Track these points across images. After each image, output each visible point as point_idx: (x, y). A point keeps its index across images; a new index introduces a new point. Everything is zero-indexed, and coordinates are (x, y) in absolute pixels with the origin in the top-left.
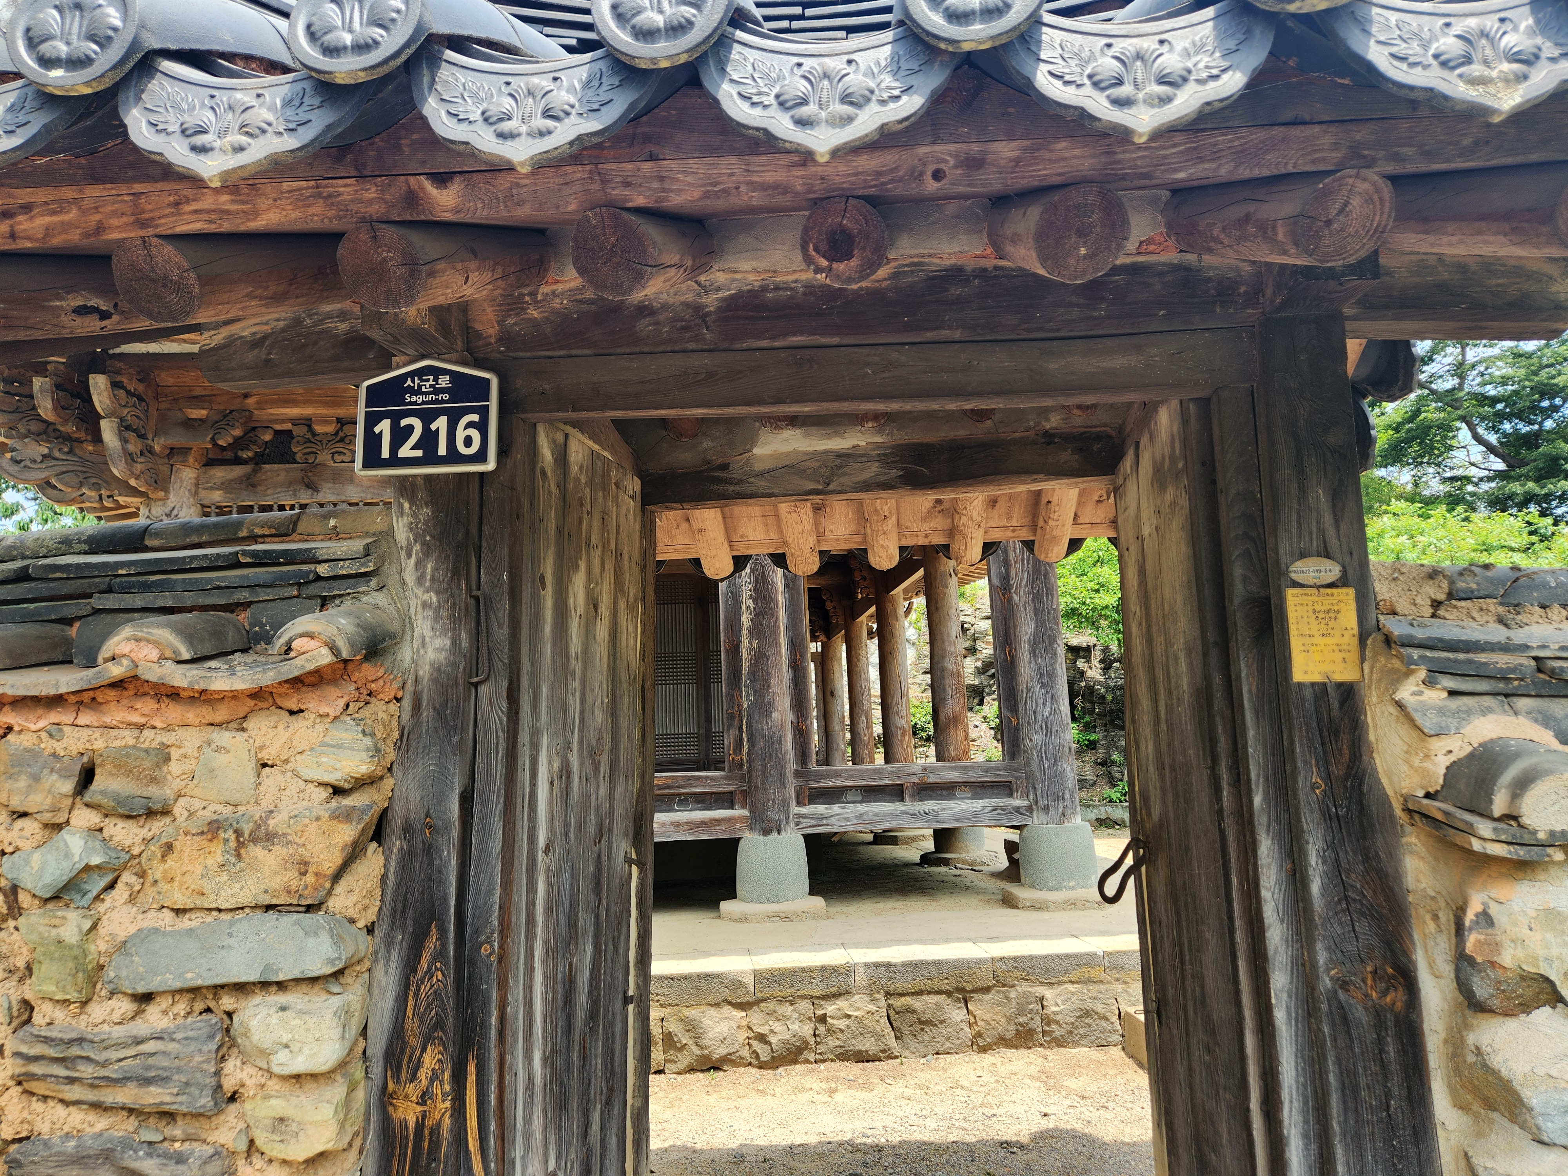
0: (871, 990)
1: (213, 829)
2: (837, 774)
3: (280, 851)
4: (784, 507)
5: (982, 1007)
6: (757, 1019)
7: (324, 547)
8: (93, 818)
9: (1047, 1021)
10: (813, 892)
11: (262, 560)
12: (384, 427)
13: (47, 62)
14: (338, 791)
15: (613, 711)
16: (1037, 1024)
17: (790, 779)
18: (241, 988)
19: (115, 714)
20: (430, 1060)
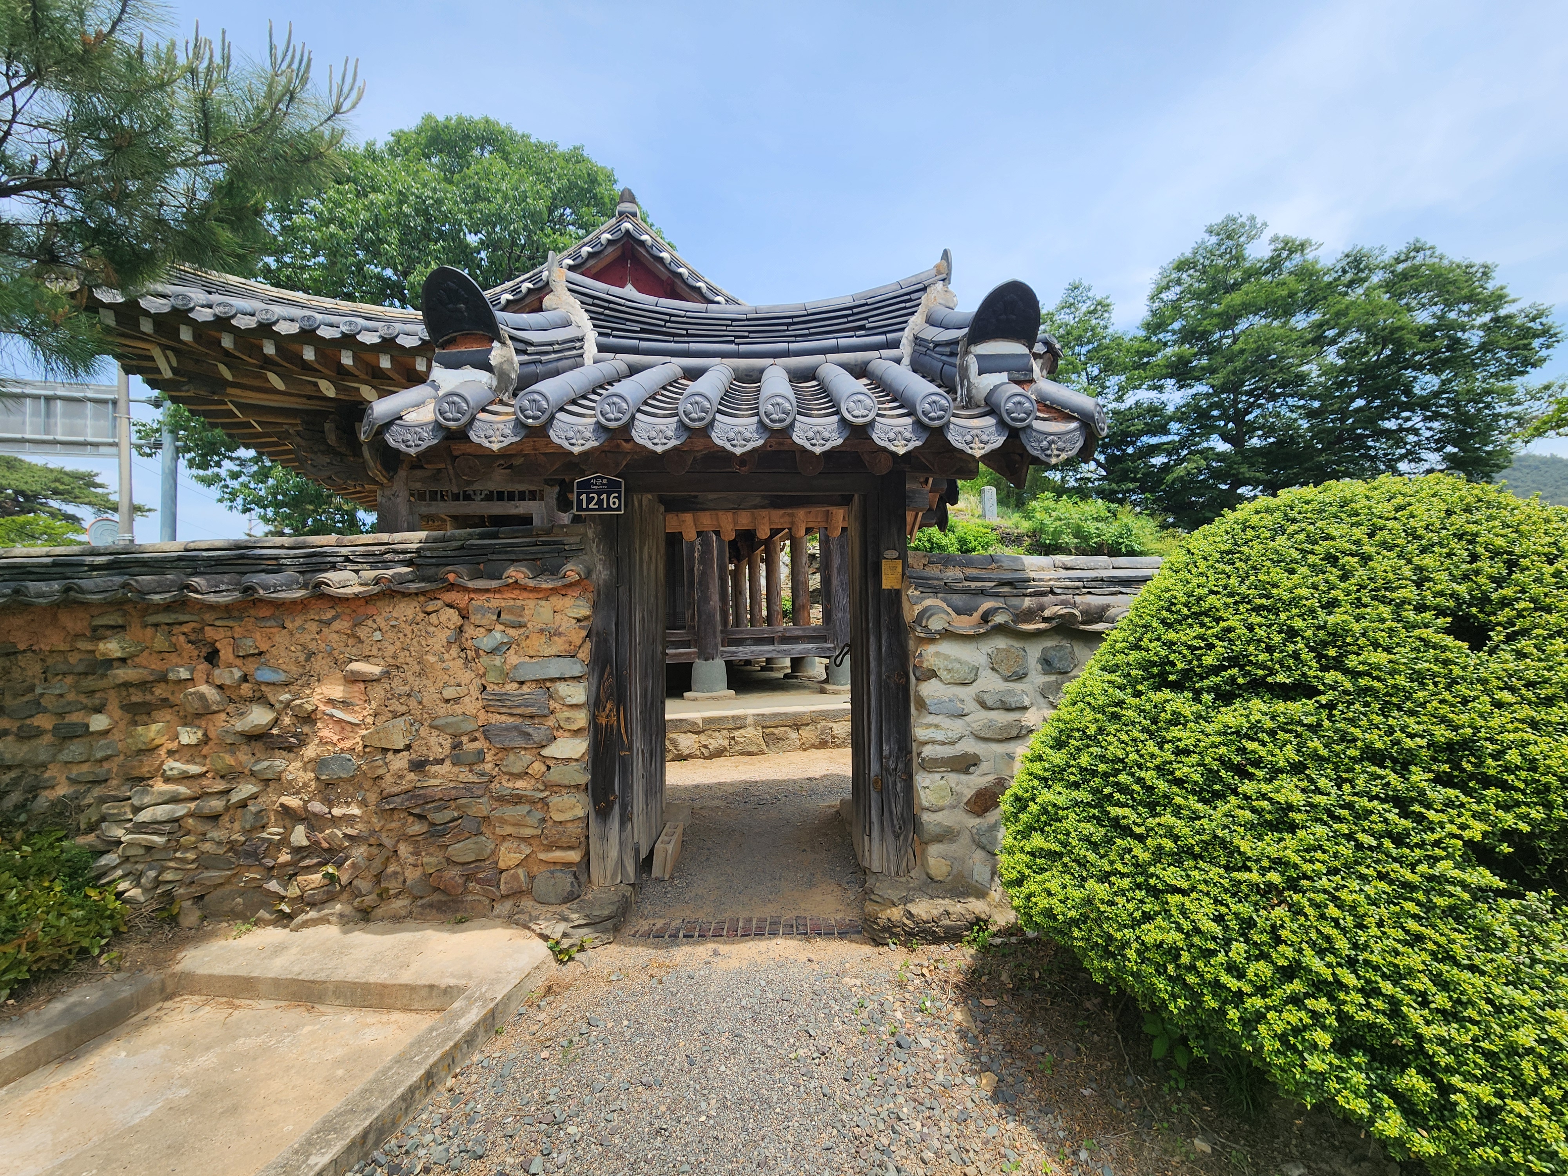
0: (756, 725)
1: (542, 631)
2: (742, 632)
3: (563, 638)
4: (720, 513)
5: (805, 732)
6: (703, 738)
7: (567, 540)
8: (502, 627)
9: (833, 737)
10: (729, 687)
11: (544, 543)
12: (584, 497)
13: (527, 417)
14: (579, 620)
15: (656, 598)
16: (829, 739)
17: (718, 634)
18: (553, 680)
19: (507, 595)
20: (609, 706)
